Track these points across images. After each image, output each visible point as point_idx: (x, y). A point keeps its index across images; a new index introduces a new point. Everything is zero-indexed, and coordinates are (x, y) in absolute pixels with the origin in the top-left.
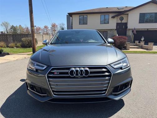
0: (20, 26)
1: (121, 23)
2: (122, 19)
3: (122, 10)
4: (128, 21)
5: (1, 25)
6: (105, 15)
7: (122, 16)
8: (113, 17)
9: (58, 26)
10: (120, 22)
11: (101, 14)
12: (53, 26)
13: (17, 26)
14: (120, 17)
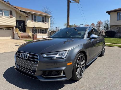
0: (75, 25)
5: (64, 25)
9: (103, 23)
12: (98, 23)
13: (72, 25)
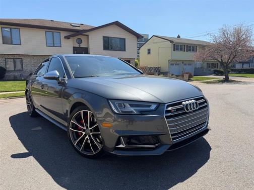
1: (80, 48)
2: (80, 41)
3: (78, 28)
4: (90, 46)
6: (53, 32)
7: (80, 37)
8: (67, 38)
10: (77, 45)
11: (47, 30)
14: (76, 38)
